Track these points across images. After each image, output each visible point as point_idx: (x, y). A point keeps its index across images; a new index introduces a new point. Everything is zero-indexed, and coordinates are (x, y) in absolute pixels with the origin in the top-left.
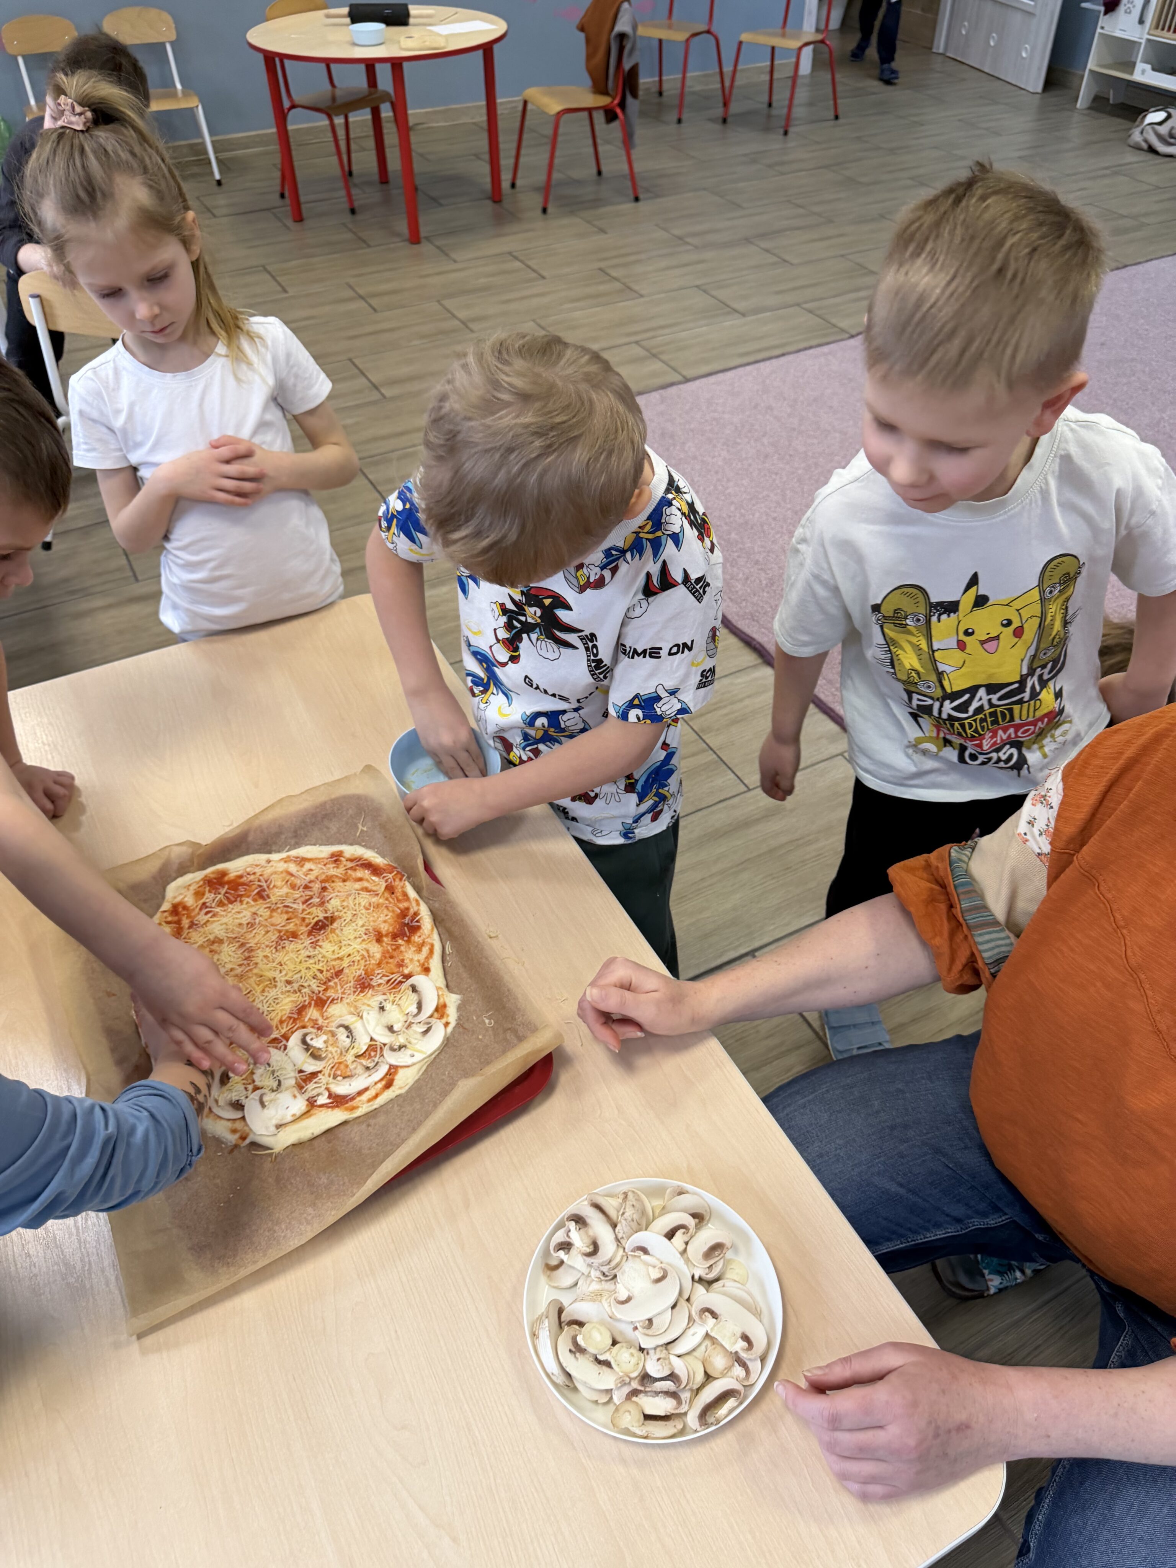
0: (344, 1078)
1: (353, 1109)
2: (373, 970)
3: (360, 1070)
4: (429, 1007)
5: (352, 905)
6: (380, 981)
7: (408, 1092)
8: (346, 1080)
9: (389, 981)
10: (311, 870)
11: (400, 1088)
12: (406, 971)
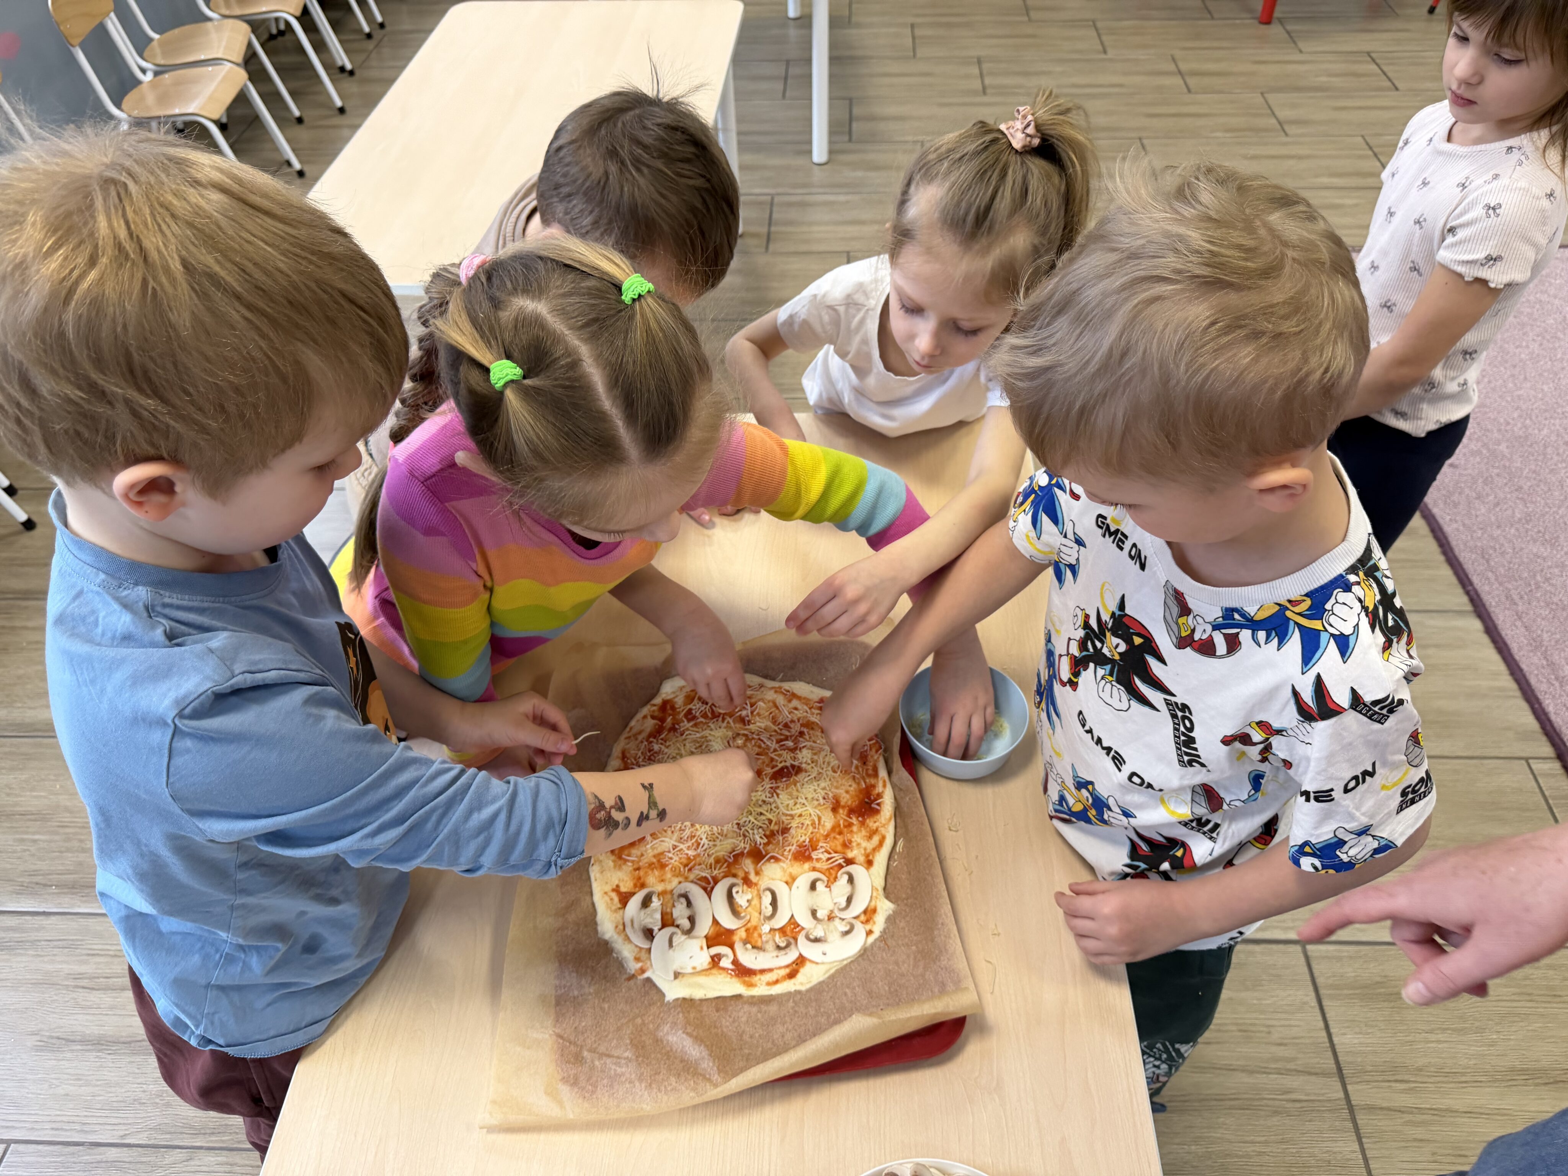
0: (754, 947)
1: (751, 985)
2: (818, 841)
3: (770, 946)
4: (858, 907)
5: (821, 761)
6: (821, 856)
7: (808, 991)
8: (755, 951)
9: (829, 859)
10: (796, 709)
11: (802, 984)
12: (850, 855)
